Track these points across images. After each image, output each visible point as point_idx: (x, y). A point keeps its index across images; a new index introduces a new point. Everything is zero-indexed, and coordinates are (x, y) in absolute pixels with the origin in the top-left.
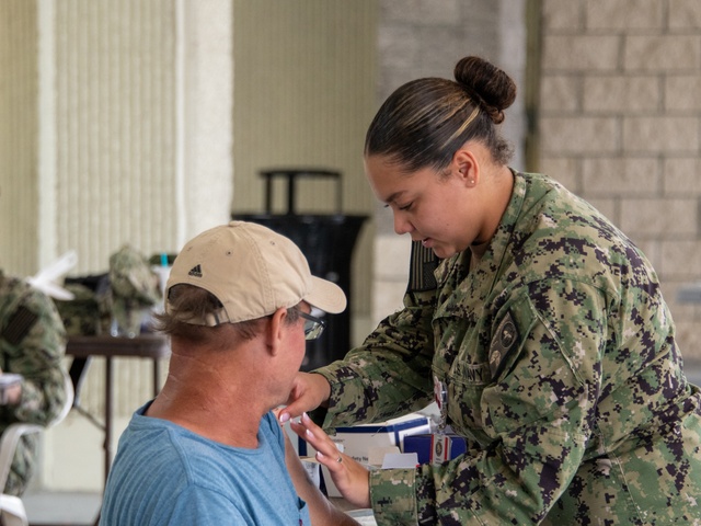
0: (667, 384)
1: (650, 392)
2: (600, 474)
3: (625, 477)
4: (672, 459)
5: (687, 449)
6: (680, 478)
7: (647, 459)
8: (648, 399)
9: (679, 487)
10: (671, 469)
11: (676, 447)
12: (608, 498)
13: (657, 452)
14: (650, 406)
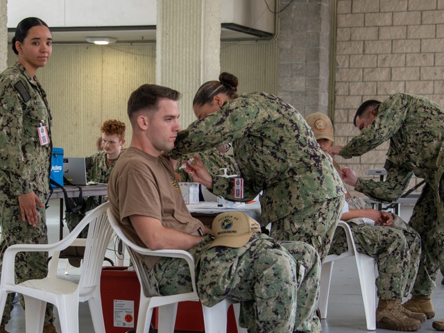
0: (309, 143)
1: (304, 146)
2: (295, 181)
3: (304, 181)
4: (319, 175)
5: (324, 172)
6: (322, 181)
7: (310, 175)
8: (303, 149)
9: (321, 184)
10: (319, 178)
11: (320, 171)
12: (298, 188)
13: (313, 173)
14: (305, 151)
